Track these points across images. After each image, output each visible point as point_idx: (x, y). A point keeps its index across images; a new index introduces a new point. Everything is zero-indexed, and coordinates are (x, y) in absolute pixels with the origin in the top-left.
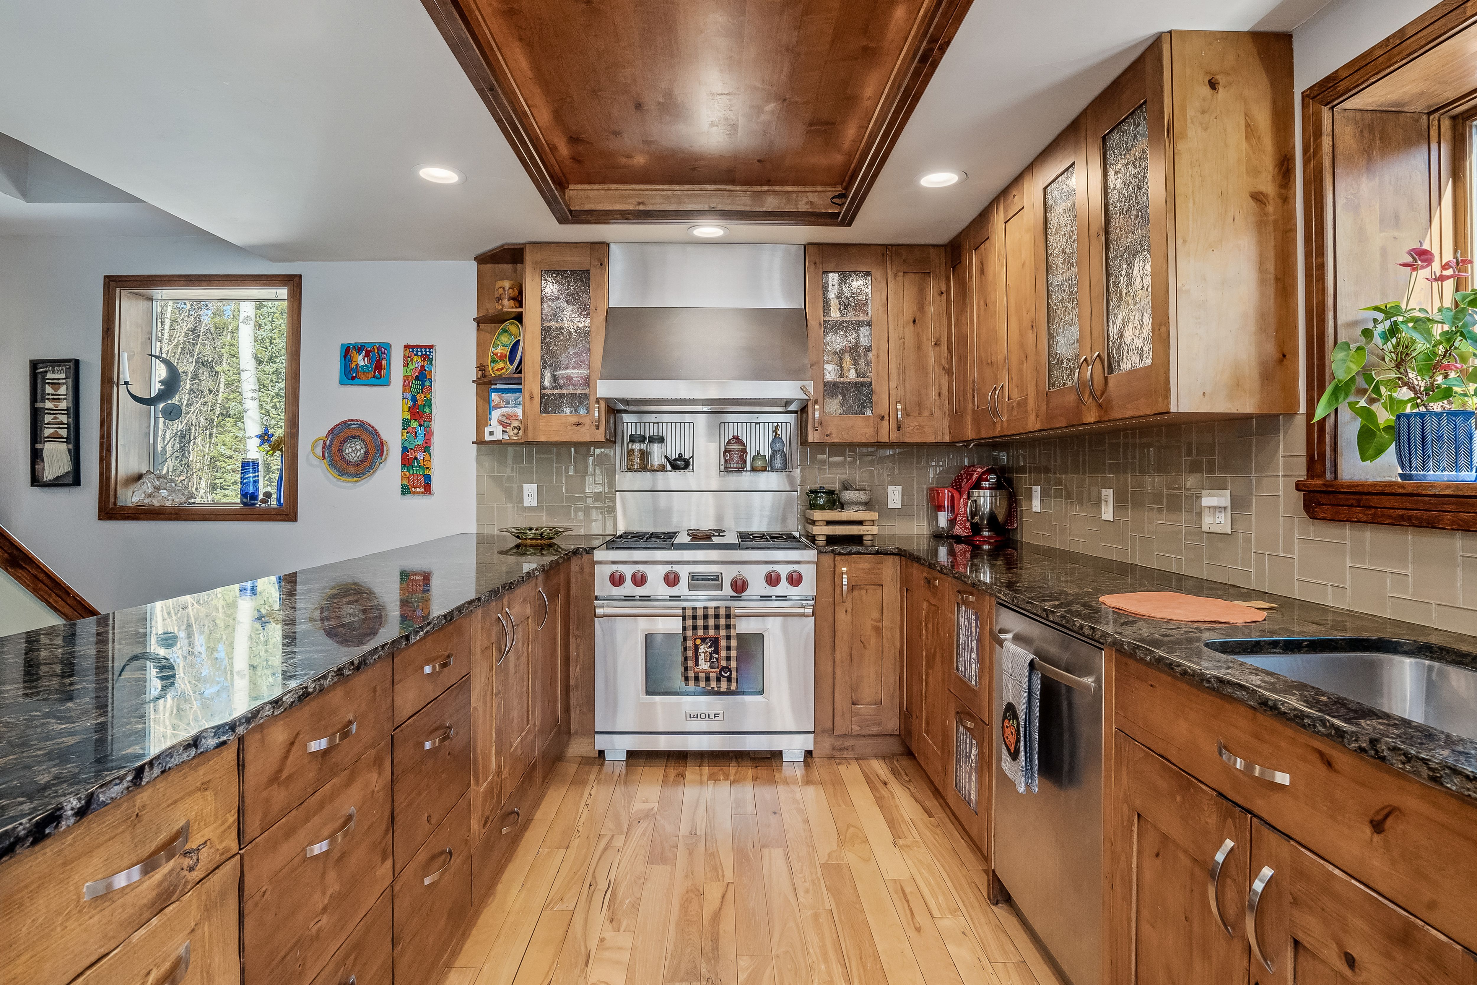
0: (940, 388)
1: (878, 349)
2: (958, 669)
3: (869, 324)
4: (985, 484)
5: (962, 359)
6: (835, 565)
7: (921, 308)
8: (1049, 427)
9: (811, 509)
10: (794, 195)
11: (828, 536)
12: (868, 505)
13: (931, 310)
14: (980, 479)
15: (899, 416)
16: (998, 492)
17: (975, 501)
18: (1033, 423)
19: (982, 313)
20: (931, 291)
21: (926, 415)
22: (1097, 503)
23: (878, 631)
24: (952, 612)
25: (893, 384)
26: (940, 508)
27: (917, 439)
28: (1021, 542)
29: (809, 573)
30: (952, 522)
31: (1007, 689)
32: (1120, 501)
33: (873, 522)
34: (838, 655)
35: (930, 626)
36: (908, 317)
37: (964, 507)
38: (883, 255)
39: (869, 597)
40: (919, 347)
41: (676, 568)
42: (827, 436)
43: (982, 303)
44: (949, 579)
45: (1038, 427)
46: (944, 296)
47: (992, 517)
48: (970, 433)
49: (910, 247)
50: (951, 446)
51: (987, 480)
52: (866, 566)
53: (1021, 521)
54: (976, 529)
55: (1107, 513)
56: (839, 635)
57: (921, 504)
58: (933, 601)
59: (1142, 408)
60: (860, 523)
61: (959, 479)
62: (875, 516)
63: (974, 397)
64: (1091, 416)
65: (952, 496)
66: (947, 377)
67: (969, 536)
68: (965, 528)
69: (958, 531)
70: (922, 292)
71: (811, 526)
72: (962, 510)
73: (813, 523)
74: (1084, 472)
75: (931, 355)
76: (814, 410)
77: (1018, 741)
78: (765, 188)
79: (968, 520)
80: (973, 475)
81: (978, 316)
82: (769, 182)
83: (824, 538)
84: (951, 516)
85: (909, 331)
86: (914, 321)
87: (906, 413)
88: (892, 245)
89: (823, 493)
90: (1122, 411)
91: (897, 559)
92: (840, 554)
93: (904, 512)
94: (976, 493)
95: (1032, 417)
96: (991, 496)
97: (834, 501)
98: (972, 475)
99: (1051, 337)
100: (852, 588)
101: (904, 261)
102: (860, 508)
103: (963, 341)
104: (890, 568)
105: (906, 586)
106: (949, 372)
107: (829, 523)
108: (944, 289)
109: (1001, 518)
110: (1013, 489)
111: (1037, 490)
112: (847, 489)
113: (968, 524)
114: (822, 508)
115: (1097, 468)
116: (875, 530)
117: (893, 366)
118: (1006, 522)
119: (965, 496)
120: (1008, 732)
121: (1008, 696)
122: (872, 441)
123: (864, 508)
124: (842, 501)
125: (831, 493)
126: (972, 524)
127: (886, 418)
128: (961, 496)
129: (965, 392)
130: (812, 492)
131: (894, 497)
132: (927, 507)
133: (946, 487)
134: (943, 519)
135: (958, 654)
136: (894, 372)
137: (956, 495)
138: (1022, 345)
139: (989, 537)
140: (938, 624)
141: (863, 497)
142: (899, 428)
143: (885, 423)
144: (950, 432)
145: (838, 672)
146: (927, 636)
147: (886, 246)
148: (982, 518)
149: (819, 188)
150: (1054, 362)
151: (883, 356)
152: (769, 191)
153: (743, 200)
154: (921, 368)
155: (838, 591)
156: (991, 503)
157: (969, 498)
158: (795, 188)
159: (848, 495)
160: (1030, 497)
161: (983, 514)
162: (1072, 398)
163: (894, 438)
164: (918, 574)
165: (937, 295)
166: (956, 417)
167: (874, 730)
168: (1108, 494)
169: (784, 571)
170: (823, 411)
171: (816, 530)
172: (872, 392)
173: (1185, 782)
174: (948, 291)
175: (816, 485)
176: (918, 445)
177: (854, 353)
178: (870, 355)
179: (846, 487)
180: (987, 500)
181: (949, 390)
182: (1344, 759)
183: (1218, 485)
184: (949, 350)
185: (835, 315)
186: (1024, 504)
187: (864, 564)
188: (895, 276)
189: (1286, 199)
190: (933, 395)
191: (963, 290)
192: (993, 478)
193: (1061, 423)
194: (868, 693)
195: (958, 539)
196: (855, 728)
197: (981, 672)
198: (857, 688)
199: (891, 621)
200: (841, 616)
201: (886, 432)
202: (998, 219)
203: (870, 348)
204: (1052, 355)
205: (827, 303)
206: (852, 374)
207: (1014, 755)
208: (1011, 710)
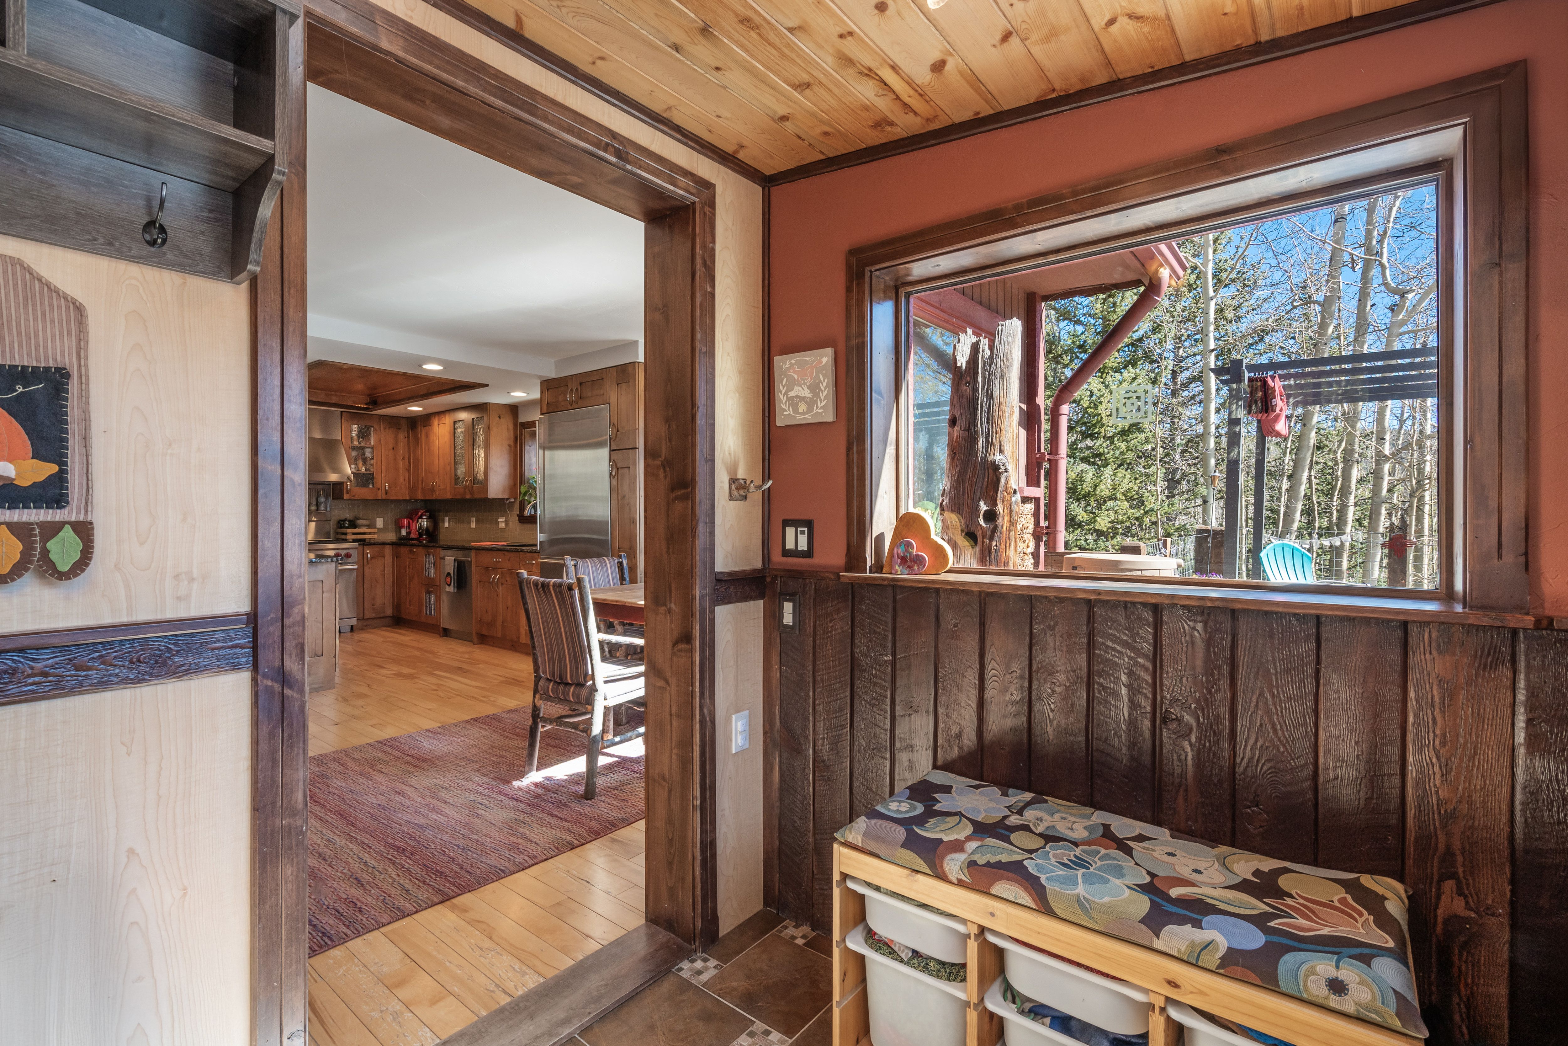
0: (405, 477)
1: (377, 459)
2: (425, 575)
3: (372, 448)
4: (424, 517)
5: (416, 468)
6: (364, 550)
7: (396, 443)
8: (455, 498)
9: (341, 528)
10: (346, 397)
11: (354, 539)
12: (369, 526)
13: (401, 444)
14: (422, 515)
15: (387, 488)
16: (430, 520)
17: (420, 523)
18: (449, 496)
19: (427, 451)
20: (401, 437)
21: (398, 488)
22: (470, 523)
23: (383, 575)
24: (423, 558)
25: (384, 475)
26: (403, 527)
27: (395, 498)
28: (439, 540)
29: (354, 553)
30: (409, 533)
31: (447, 569)
32: (477, 522)
33: (374, 533)
34: (365, 587)
35: (411, 567)
36: (391, 447)
37: (415, 526)
38: (379, 420)
39: (379, 562)
40: (395, 459)
42: (352, 497)
43: (427, 447)
44: (420, 549)
45: (451, 498)
46: (407, 440)
47: (427, 529)
48: (420, 496)
49: (392, 417)
50: (409, 501)
51: (425, 515)
53: (440, 531)
54: (421, 535)
55: (473, 525)
56: (365, 578)
57: (392, 526)
58: (412, 557)
59: (482, 496)
60: (364, 534)
61: (410, 515)
62: (375, 530)
63: (422, 483)
64: (468, 496)
65: (409, 522)
66: (407, 473)
67: (417, 537)
69: (412, 536)
70: (396, 437)
73: (346, 534)
74: (465, 513)
75: (401, 464)
76: (347, 485)
77: (451, 580)
79: (417, 531)
80: (418, 513)
81: (424, 452)
82: (334, 391)
83: (352, 540)
84: (408, 530)
85: (391, 452)
86: (393, 448)
87: (390, 487)
88: (384, 417)
89: (347, 521)
90: (477, 496)
91: (391, 546)
92: (365, 545)
93: (384, 530)
94: (420, 520)
95: (449, 494)
96: (427, 522)
97: (353, 524)
99: (456, 470)
100: (372, 558)
101: (389, 424)
102: (366, 527)
103: (417, 461)
104: (388, 550)
105: (396, 556)
106: (409, 470)
107: (354, 534)
108: (406, 436)
109: (431, 530)
110: (435, 518)
111: (447, 519)
113: (417, 533)
114: (348, 528)
115: (469, 512)
116: (376, 536)
117: (384, 467)
118: (433, 532)
119: (415, 521)
120: (447, 580)
121: (447, 571)
122: (374, 499)
123: (368, 528)
124: (357, 524)
125: (350, 521)
127: (380, 489)
128: (413, 522)
129: (418, 480)
130: (341, 520)
131: (380, 523)
132: (396, 527)
133: (405, 518)
134: (404, 532)
135: (425, 571)
136: (384, 469)
137: (411, 521)
138: (444, 469)
139: (426, 538)
140: (415, 564)
141: (367, 522)
142: (386, 494)
143: (380, 491)
144: (409, 496)
145: (366, 593)
146: (409, 571)
147: (381, 415)
148: (423, 530)
149: (357, 396)
150: (457, 478)
151: (379, 463)
152: (334, 394)
153: (321, 397)
154: (397, 468)
155: (366, 560)
156: (427, 525)
157: (417, 522)
158: (347, 395)
159: (360, 522)
160: (443, 522)
161: (423, 528)
162: (462, 490)
163: (384, 497)
164: (404, 550)
165: (403, 439)
166: (413, 489)
167: (382, 615)
168: (473, 519)
169: (343, 553)
170: (351, 485)
171: (350, 537)
172: (373, 478)
173: (487, 569)
174: (409, 437)
175: (342, 517)
176: (392, 501)
177: (365, 461)
178: (372, 462)
179: (358, 519)
180: (425, 523)
181: (409, 478)
182: (506, 553)
183: (502, 516)
184: (409, 462)
185: (356, 443)
186: (441, 524)
187: (377, 549)
188: (385, 429)
189: (516, 447)
190: (402, 480)
191: (417, 441)
192: (428, 514)
193: (459, 497)
194: (378, 602)
195: (413, 539)
196: (373, 615)
197: (435, 573)
198: (374, 599)
199: (388, 570)
200: (367, 570)
201: (380, 495)
202: (435, 421)
203: (373, 459)
204: (456, 475)
205: (352, 438)
206: (363, 470)
207: (449, 585)
208: (449, 574)
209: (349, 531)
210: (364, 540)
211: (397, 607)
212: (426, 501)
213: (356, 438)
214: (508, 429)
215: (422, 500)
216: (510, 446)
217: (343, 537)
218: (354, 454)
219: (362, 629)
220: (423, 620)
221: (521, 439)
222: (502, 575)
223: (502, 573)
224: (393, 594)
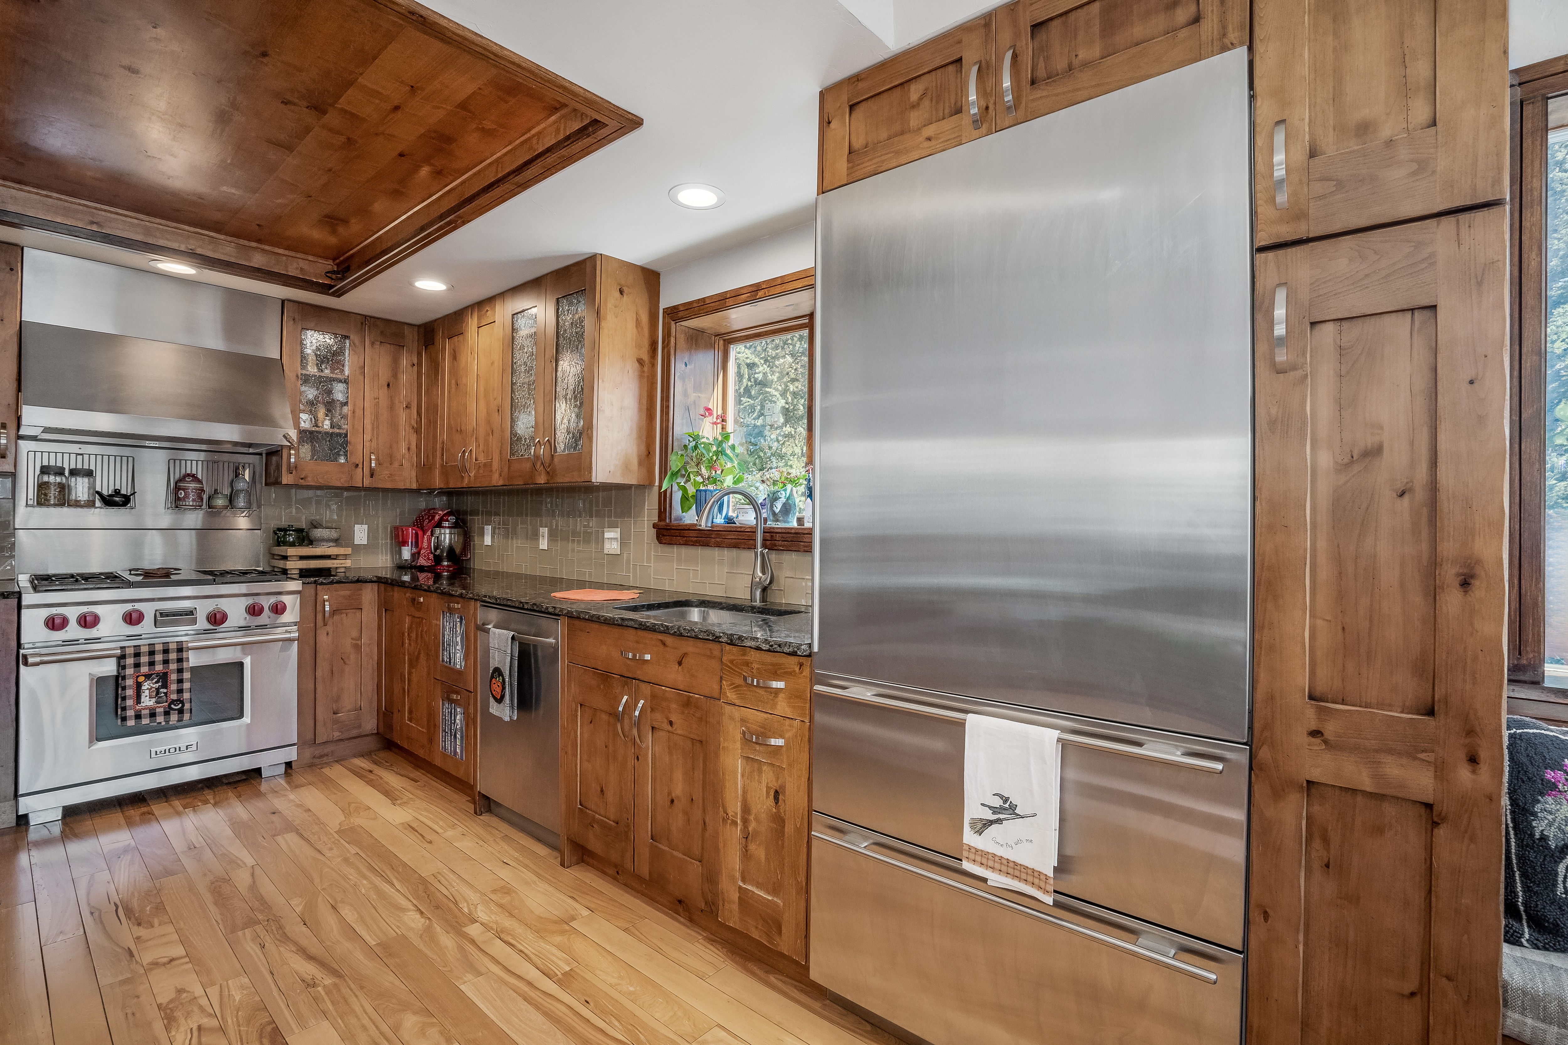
0: (409, 443)
1: (354, 405)
2: (443, 661)
3: (346, 382)
4: (446, 524)
5: (432, 423)
6: (316, 594)
7: (395, 374)
8: (510, 483)
9: (279, 545)
10: (284, 258)
11: (301, 570)
12: (337, 542)
13: (404, 378)
14: (441, 520)
15: (373, 465)
16: (456, 530)
17: (438, 537)
18: (496, 480)
19: (453, 390)
20: (404, 362)
21: (396, 464)
22: (536, 537)
23: (358, 648)
24: (438, 619)
25: (367, 437)
26: (404, 543)
27: (389, 485)
28: (474, 569)
29: (292, 602)
30: (415, 556)
31: (494, 658)
32: (552, 536)
33: (346, 556)
34: (319, 673)
35: (414, 635)
36: (383, 381)
37: (428, 542)
38: (362, 323)
39: (349, 620)
40: (392, 407)
41: (138, 606)
42: (302, 479)
43: (453, 382)
44: (434, 595)
45: (501, 483)
46: (415, 368)
47: (451, 550)
48: (438, 482)
49: (388, 322)
50: (417, 491)
51: (447, 520)
52: (347, 593)
53: (474, 553)
54: (438, 559)
55: (544, 544)
56: (320, 655)
57: (385, 541)
58: (417, 614)
59: (575, 478)
60: (328, 557)
61: (420, 519)
62: (349, 551)
63: (443, 455)
64: (541, 479)
65: (417, 534)
66: (415, 435)
67: (432, 566)
68: (429, 559)
69: (422, 562)
71: (282, 562)
72: (425, 545)
73: (285, 558)
74: (527, 515)
75: (403, 416)
76: (290, 455)
77: (504, 688)
78: (254, 244)
79: (432, 553)
80: (435, 516)
81: (449, 392)
82: (259, 241)
83: (297, 572)
84: (414, 550)
85: (383, 393)
86: (388, 385)
87: (379, 463)
88: (371, 317)
89: (293, 531)
90: (563, 477)
91: (375, 586)
92: (322, 584)
93: (370, 547)
94: (437, 531)
95: (496, 476)
96: (450, 533)
97: (304, 538)
98: (433, 517)
99: (513, 421)
100: (334, 612)
101: (382, 332)
102: (331, 544)
103: (433, 409)
104: (369, 595)
105: (385, 607)
106: (417, 431)
107: (302, 558)
108: (415, 362)
109: (458, 551)
110: (467, 527)
111: (488, 529)
112: (315, 527)
113: (431, 556)
114: (292, 545)
115: (537, 513)
116: (348, 563)
117: (368, 422)
118: (462, 554)
119: (429, 533)
120: (494, 686)
121: (494, 663)
122: (346, 485)
123: (334, 544)
124: (312, 538)
125: (299, 531)
126: (435, 555)
127: (360, 466)
128: (424, 533)
129: (434, 450)
130: (280, 530)
131: (361, 534)
132: (391, 544)
133: (409, 526)
134: (406, 553)
135: (443, 650)
136: (368, 426)
137: (420, 533)
138: (489, 422)
139: (448, 566)
140: (422, 631)
141: (334, 534)
142: (372, 476)
143: (359, 470)
144: (417, 481)
145: (319, 688)
146: (410, 644)
147: (366, 316)
148: (442, 551)
149: (311, 258)
150: (515, 441)
151: (359, 412)
152: (257, 248)
153: (227, 250)
154: (394, 426)
155: (320, 617)
156: (450, 540)
157: (432, 535)
158: (286, 252)
159: (318, 533)
160: (482, 534)
161: (444, 547)
162: (527, 466)
163: (367, 482)
165: (409, 366)
166: (424, 469)
167: (353, 733)
168: (544, 531)
169: (265, 602)
170: (297, 455)
171: (290, 565)
172: (347, 443)
173: (605, 677)
174: (420, 364)
175: (284, 523)
176: (385, 490)
177: (330, 406)
178: (345, 409)
179: (315, 525)
180: (446, 536)
181: (418, 447)
182: (669, 640)
183: (613, 526)
184: (419, 414)
185: (312, 370)
186: (476, 539)
187: (344, 591)
188: (373, 344)
189: (653, 365)
190: (404, 450)
191: (435, 367)
192: (452, 519)
193: (519, 482)
194: (348, 702)
195: (421, 569)
196: (337, 734)
197: (466, 657)
198: (337, 699)
199: (369, 638)
200: (322, 638)
201: (360, 478)
202: (472, 322)
203: (346, 404)
204: (513, 434)
205: (303, 358)
206: (327, 425)
207: (500, 701)
208: (498, 671)
209: (291, 551)
210: (325, 572)
211: (386, 715)
212: (450, 493)
213: (312, 359)
214: (638, 323)
215: (443, 492)
216: (640, 361)
217: (281, 564)
218: (311, 393)
219: (311, 766)
220: (438, 761)
221: (666, 345)
222: (655, 703)
223: (654, 697)
224: (379, 686)
